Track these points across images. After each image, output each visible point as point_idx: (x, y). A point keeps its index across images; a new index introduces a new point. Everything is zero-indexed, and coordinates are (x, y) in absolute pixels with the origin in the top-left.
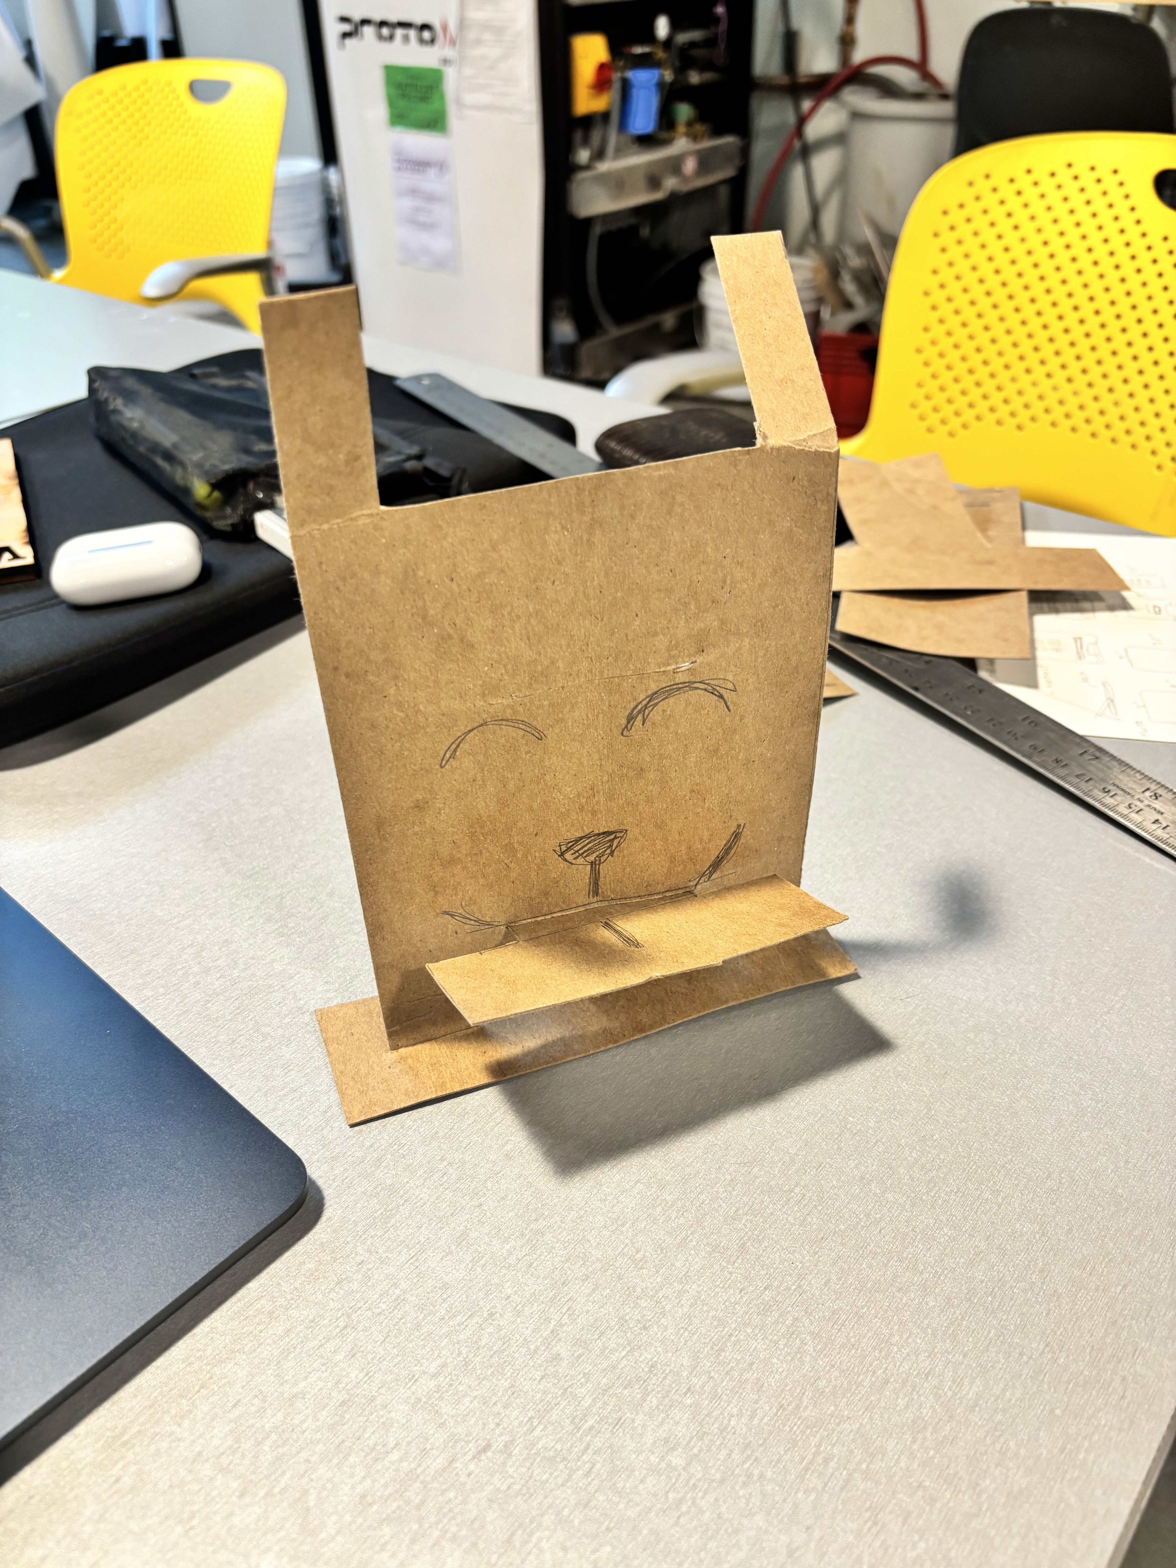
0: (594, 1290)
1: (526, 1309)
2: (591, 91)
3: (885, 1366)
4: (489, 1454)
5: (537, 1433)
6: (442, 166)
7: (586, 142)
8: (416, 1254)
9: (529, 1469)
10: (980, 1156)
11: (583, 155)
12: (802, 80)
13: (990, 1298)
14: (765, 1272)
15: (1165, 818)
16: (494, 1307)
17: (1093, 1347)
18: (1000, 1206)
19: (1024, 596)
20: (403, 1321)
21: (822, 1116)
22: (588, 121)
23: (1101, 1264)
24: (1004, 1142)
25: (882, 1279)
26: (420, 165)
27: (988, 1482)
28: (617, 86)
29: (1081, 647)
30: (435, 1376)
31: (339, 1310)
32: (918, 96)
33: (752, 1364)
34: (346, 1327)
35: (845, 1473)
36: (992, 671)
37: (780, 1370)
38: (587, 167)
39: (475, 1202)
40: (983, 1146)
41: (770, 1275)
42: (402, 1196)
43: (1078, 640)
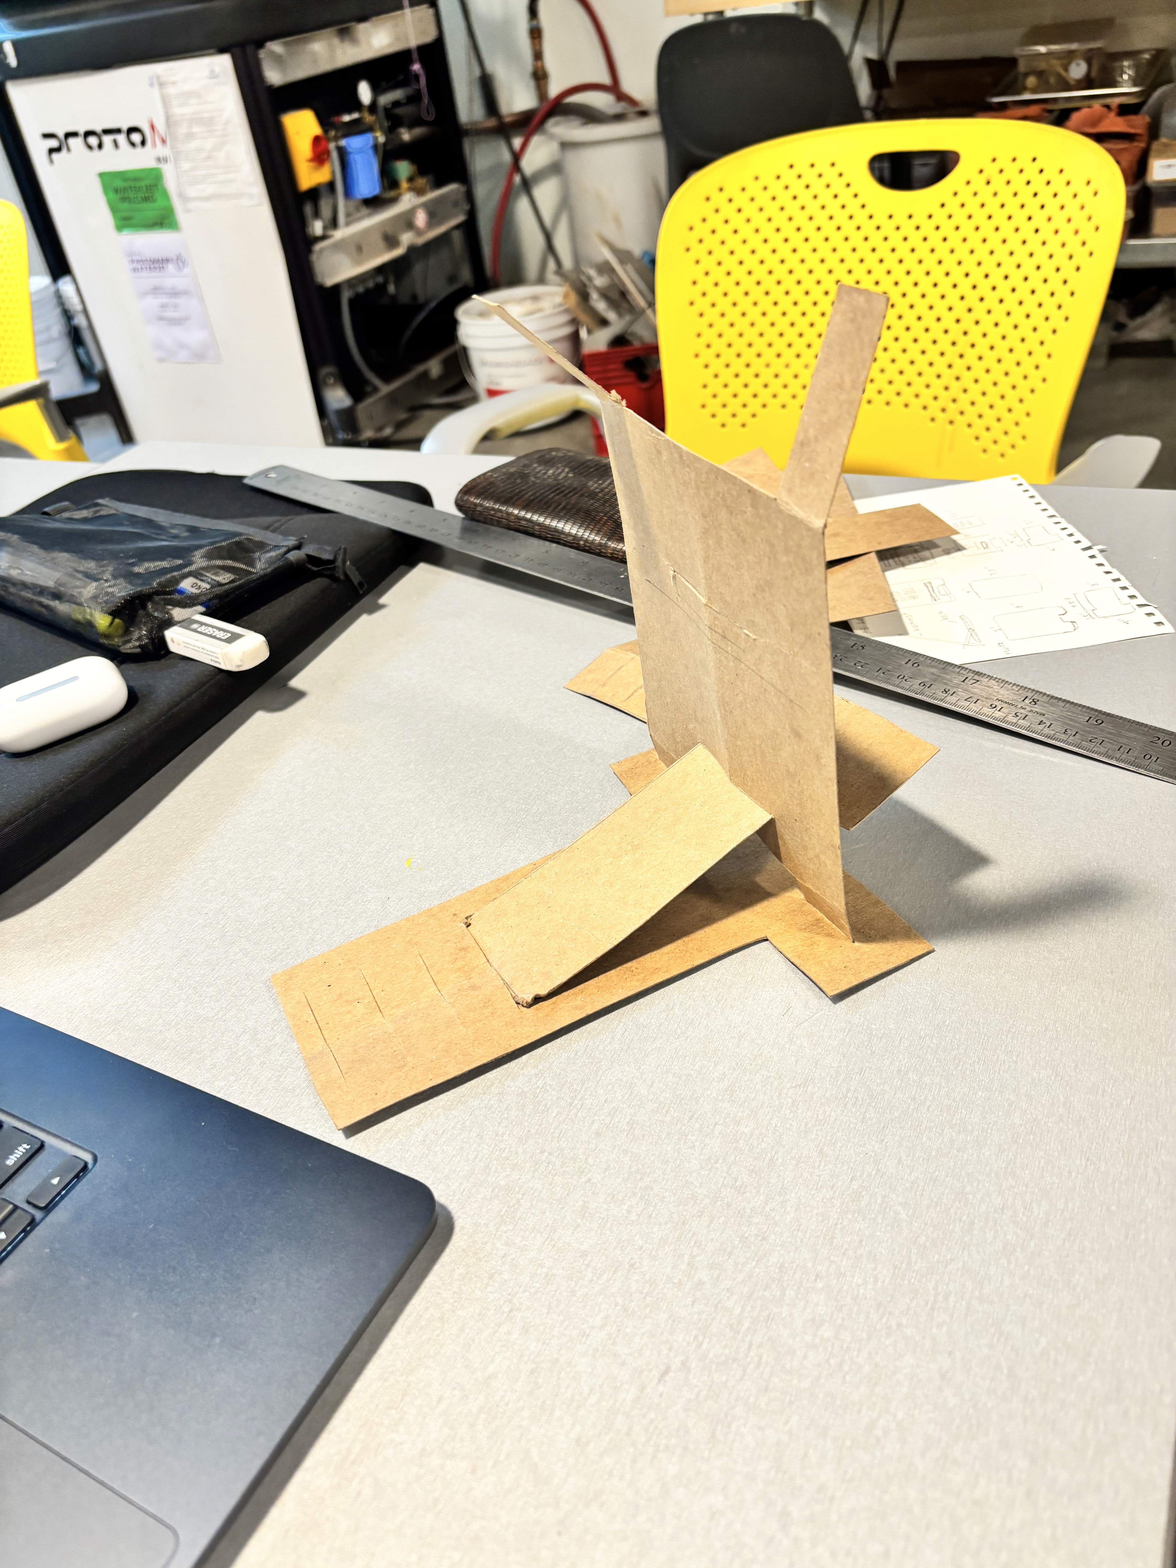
0: (711, 1222)
1: (660, 1252)
2: (312, 164)
3: (967, 1212)
4: (671, 1374)
5: (705, 1345)
6: (180, 261)
7: (317, 214)
8: (549, 1235)
9: (709, 1376)
10: (987, 1028)
11: (317, 227)
12: (508, 120)
13: (1031, 1136)
14: (846, 1167)
15: (1048, 719)
16: (632, 1259)
17: (1123, 1151)
18: (1016, 1062)
19: (873, 556)
20: (559, 1292)
21: (850, 1030)
22: (314, 194)
23: (1108, 1085)
24: (1003, 1012)
25: (942, 1146)
26: (158, 263)
27: (1077, 1277)
28: (335, 155)
29: (933, 591)
30: (602, 1327)
31: (500, 1299)
32: (619, 118)
33: (861, 1241)
34: (510, 1311)
35: (964, 1303)
36: (865, 629)
37: (885, 1239)
38: (324, 237)
39: (583, 1179)
40: (987, 1020)
41: (852, 1169)
42: (518, 1192)
43: (928, 585)
